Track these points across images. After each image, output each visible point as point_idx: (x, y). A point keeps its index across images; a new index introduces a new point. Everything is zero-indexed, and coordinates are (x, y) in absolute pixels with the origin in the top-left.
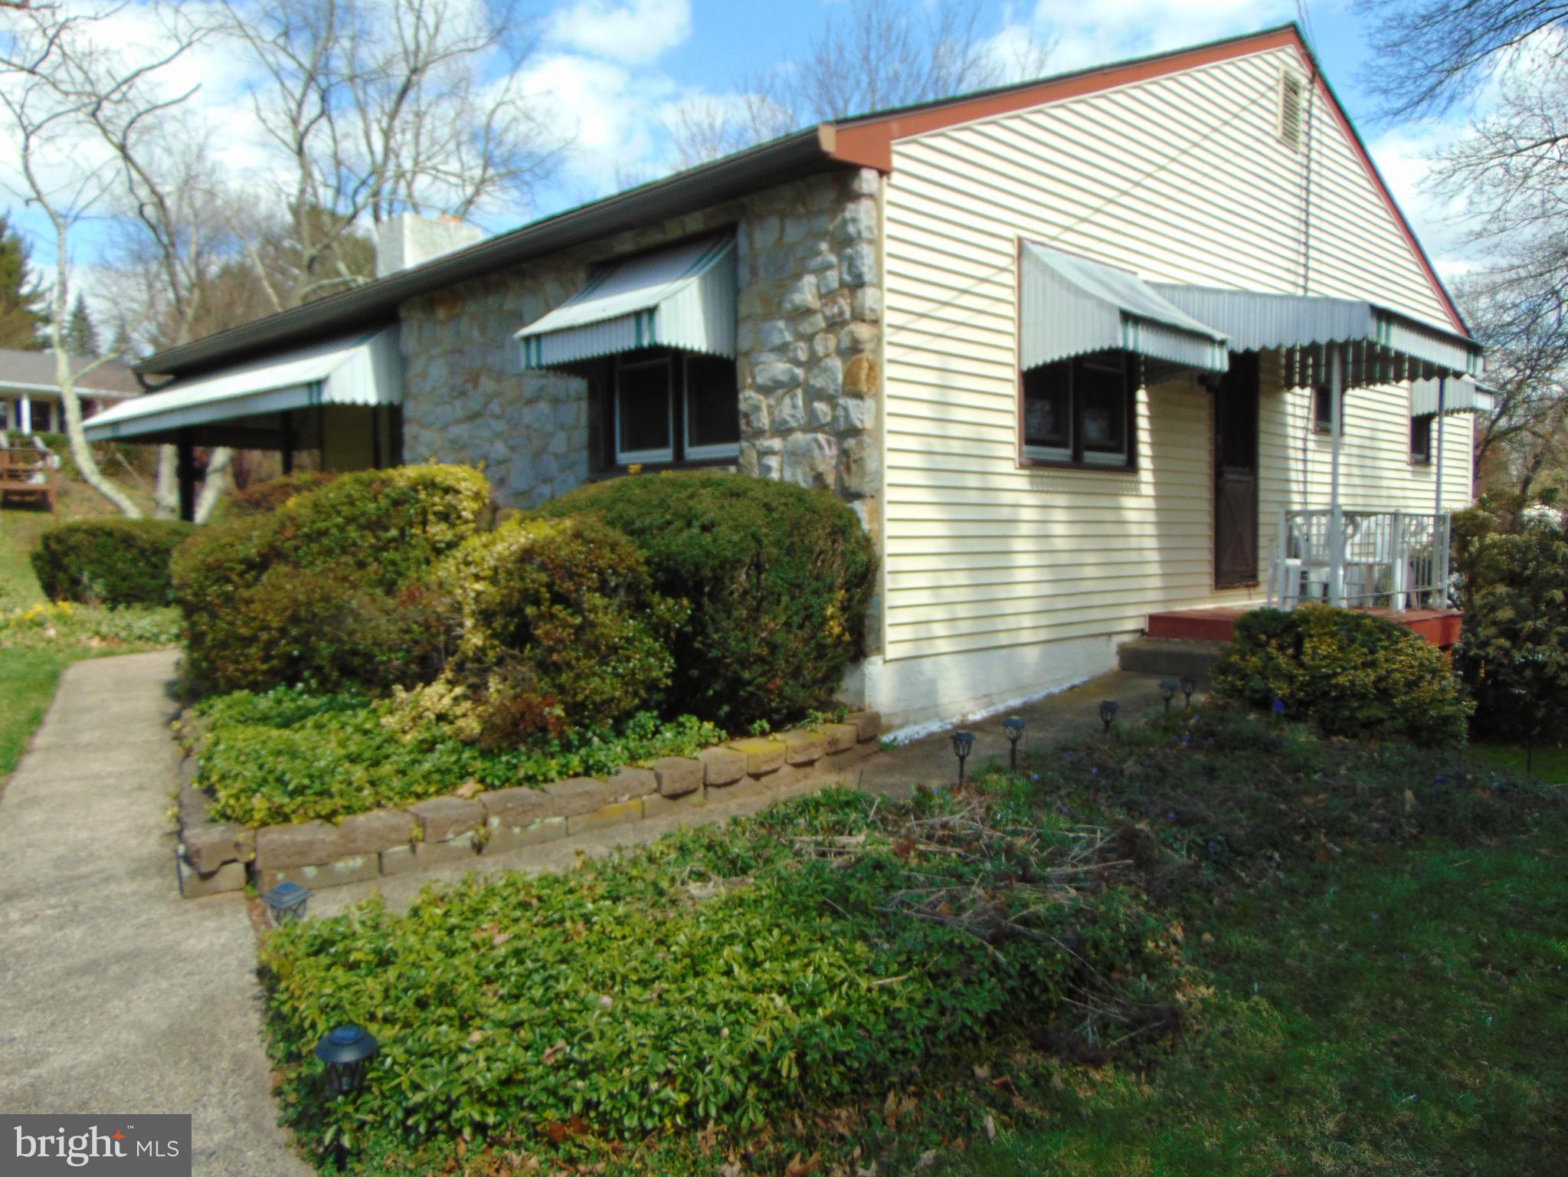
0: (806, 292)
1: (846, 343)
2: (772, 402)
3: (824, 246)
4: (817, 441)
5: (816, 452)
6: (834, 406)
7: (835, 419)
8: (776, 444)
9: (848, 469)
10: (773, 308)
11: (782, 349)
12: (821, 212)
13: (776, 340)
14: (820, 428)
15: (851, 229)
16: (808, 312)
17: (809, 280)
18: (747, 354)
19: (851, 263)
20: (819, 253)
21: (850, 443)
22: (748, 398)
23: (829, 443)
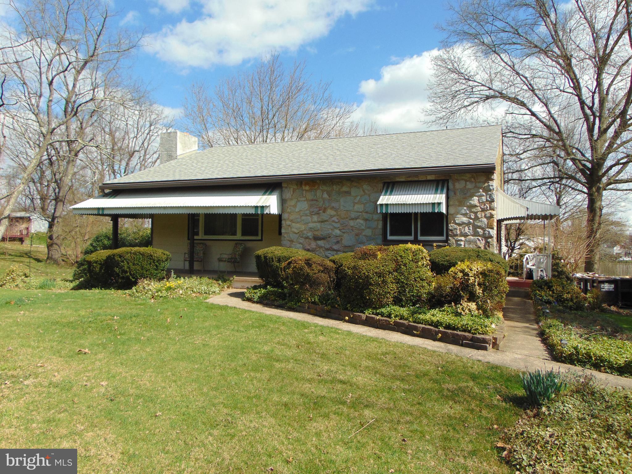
0: (475, 200)
1: (488, 215)
2: (461, 228)
3: (481, 190)
4: (478, 239)
5: (478, 242)
6: (484, 231)
7: (484, 233)
8: (463, 238)
9: (489, 246)
10: (461, 204)
11: (465, 215)
12: (480, 182)
13: (463, 212)
14: (479, 236)
15: (491, 188)
16: (476, 206)
17: (476, 198)
18: (452, 215)
19: (490, 196)
20: (480, 192)
21: (490, 240)
22: (451, 226)
23: (482, 240)
